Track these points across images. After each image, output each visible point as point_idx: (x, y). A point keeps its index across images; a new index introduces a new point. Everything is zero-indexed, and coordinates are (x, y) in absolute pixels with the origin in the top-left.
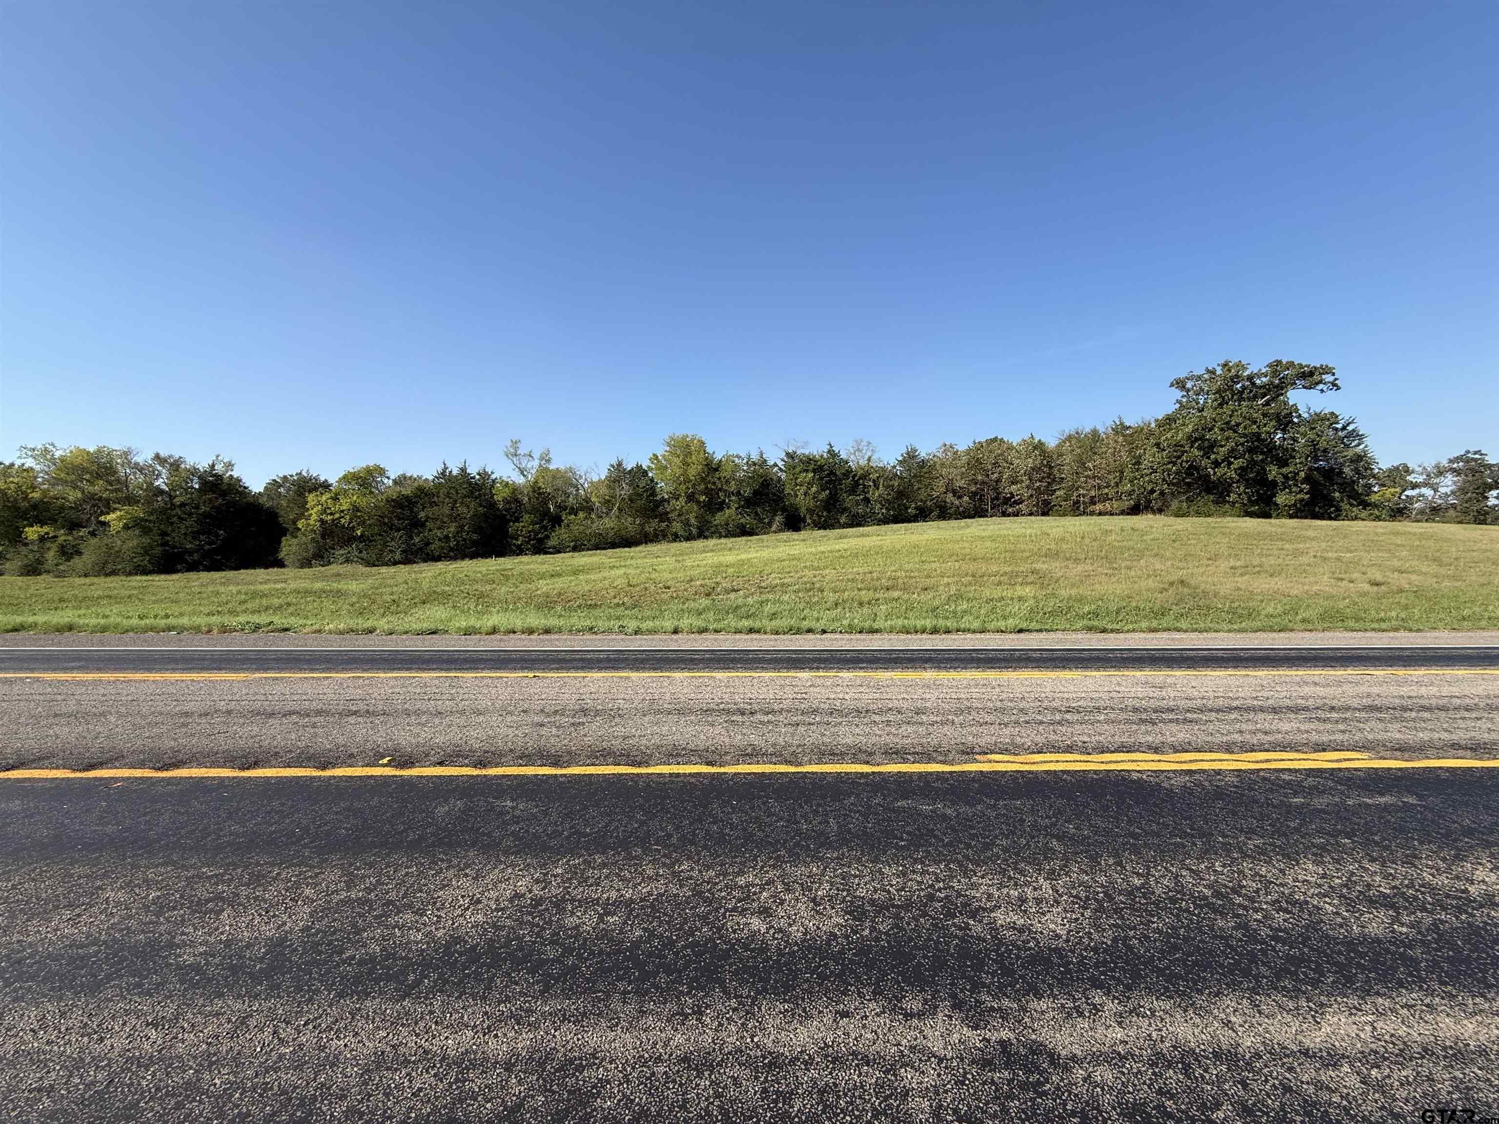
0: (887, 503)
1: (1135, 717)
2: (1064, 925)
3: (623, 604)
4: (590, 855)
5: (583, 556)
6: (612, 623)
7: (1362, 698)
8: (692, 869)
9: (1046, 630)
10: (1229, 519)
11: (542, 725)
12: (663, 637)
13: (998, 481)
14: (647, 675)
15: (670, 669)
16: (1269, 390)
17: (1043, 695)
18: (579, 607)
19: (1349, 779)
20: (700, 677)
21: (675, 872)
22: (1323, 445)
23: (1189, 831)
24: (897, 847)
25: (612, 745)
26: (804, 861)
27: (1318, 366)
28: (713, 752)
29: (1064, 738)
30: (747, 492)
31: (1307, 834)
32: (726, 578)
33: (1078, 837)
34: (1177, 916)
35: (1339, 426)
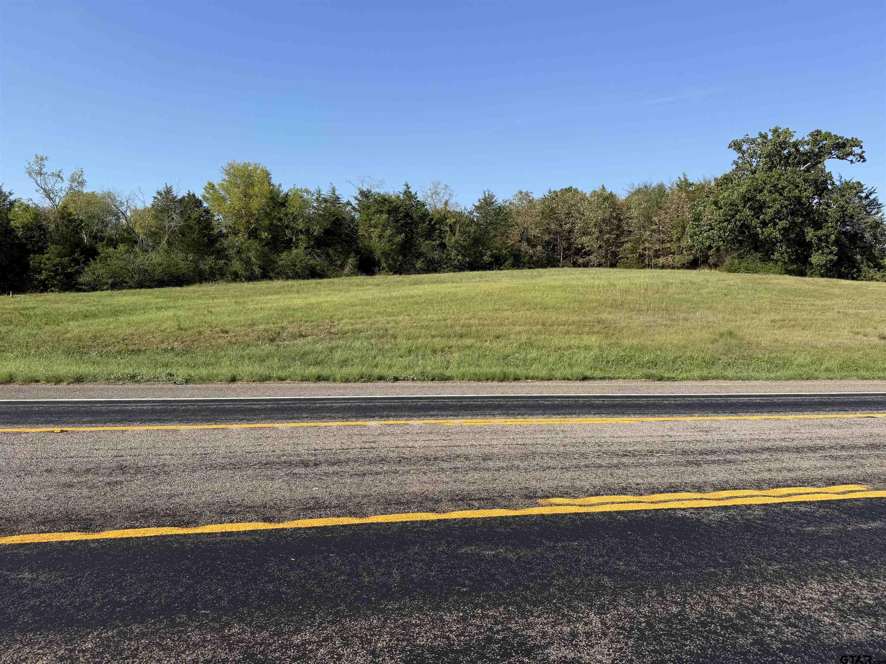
0: (463, 250)
1: (682, 459)
2: (610, 655)
3: (173, 349)
4: (126, 626)
5: (125, 295)
6: (159, 370)
7: (866, 437)
8: (244, 631)
9: (609, 378)
10: (772, 276)
11: (70, 486)
12: (219, 385)
13: (570, 231)
14: (199, 427)
15: (227, 421)
16: (810, 158)
17: (603, 440)
18: (119, 352)
19: (851, 508)
20: (260, 428)
21: (224, 637)
22: (850, 211)
23: (721, 561)
24: (460, 594)
25: (155, 505)
26: (364, 614)
27: (850, 139)
28: (271, 507)
29: (620, 481)
30: (317, 230)
31: (815, 558)
32: (293, 322)
33: (627, 573)
34: (707, 638)
35: (863, 195)
